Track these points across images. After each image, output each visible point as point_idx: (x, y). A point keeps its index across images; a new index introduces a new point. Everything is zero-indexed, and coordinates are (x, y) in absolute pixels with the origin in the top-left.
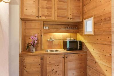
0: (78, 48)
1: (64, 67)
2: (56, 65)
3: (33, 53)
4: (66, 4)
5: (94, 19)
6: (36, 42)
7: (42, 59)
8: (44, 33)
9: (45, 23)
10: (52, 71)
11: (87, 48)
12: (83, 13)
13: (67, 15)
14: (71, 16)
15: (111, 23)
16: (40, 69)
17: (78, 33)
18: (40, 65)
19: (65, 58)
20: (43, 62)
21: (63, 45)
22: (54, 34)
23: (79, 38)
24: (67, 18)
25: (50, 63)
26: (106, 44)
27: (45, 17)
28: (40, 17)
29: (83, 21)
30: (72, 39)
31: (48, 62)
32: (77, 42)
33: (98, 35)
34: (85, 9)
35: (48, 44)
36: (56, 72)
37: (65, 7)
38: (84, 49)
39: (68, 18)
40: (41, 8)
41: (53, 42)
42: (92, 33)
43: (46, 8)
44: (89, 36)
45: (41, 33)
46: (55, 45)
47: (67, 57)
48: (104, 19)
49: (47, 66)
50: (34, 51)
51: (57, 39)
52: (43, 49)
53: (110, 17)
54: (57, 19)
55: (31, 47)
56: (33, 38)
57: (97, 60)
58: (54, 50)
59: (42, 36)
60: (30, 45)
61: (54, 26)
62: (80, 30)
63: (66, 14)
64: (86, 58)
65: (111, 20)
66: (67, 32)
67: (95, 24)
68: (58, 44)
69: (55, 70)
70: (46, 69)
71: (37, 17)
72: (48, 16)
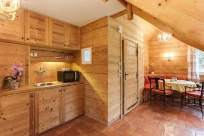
0: (76, 79)
1: (62, 101)
2: (51, 101)
3: (16, 90)
4: (62, 28)
5: (92, 49)
6: (21, 74)
7: (31, 96)
8: (31, 62)
9: (32, 48)
10: (47, 109)
11: (84, 79)
12: (81, 42)
13: (64, 42)
14: (68, 44)
15: (107, 54)
16: (28, 111)
17: (75, 62)
18: (29, 105)
19: (63, 91)
20: (33, 100)
21: (57, 76)
22: (45, 63)
23: (76, 68)
24: (63, 45)
25: (43, 100)
26: (103, 73)
27: (35, 40)
28: (28, 39)
29: (80, 50)
30: (68, 69)
31: (41, 99)
32: (74, 72)
33: (96, 65)
34: (83, 38)
35: (36, 76)
36: (52, 109)
37: (62, 32)
38: (81, 80)
39: (65, 45)
40: (29, 28)
41: (44, 73)
42: (90, 63)
43: (37, 29)
44: (87, 65)
45: (27, 61)
46: (46, 77)
47: (64, 90)
48: (102, 50)
49: (40, 104)
50: (17, 87)
51: (49, 69)
52: (29, 83)
53: (107, 50)
54: (51, 45)
55: (12, 81)
56: (15, 69)
57: (96, 89)
58: (46, 83)
59: (28, 65)
60: (9, 78)
61: (46, 53)
62: (76, 59)
63: (63, 40)
64: (84, 89)
65: (107, 52)
66: (62, 60)
67: (93, 54)
68: (51, 76)
69: (50, 108)
70: (39, 109)
71: (23, 38)
72: (40, 40)
